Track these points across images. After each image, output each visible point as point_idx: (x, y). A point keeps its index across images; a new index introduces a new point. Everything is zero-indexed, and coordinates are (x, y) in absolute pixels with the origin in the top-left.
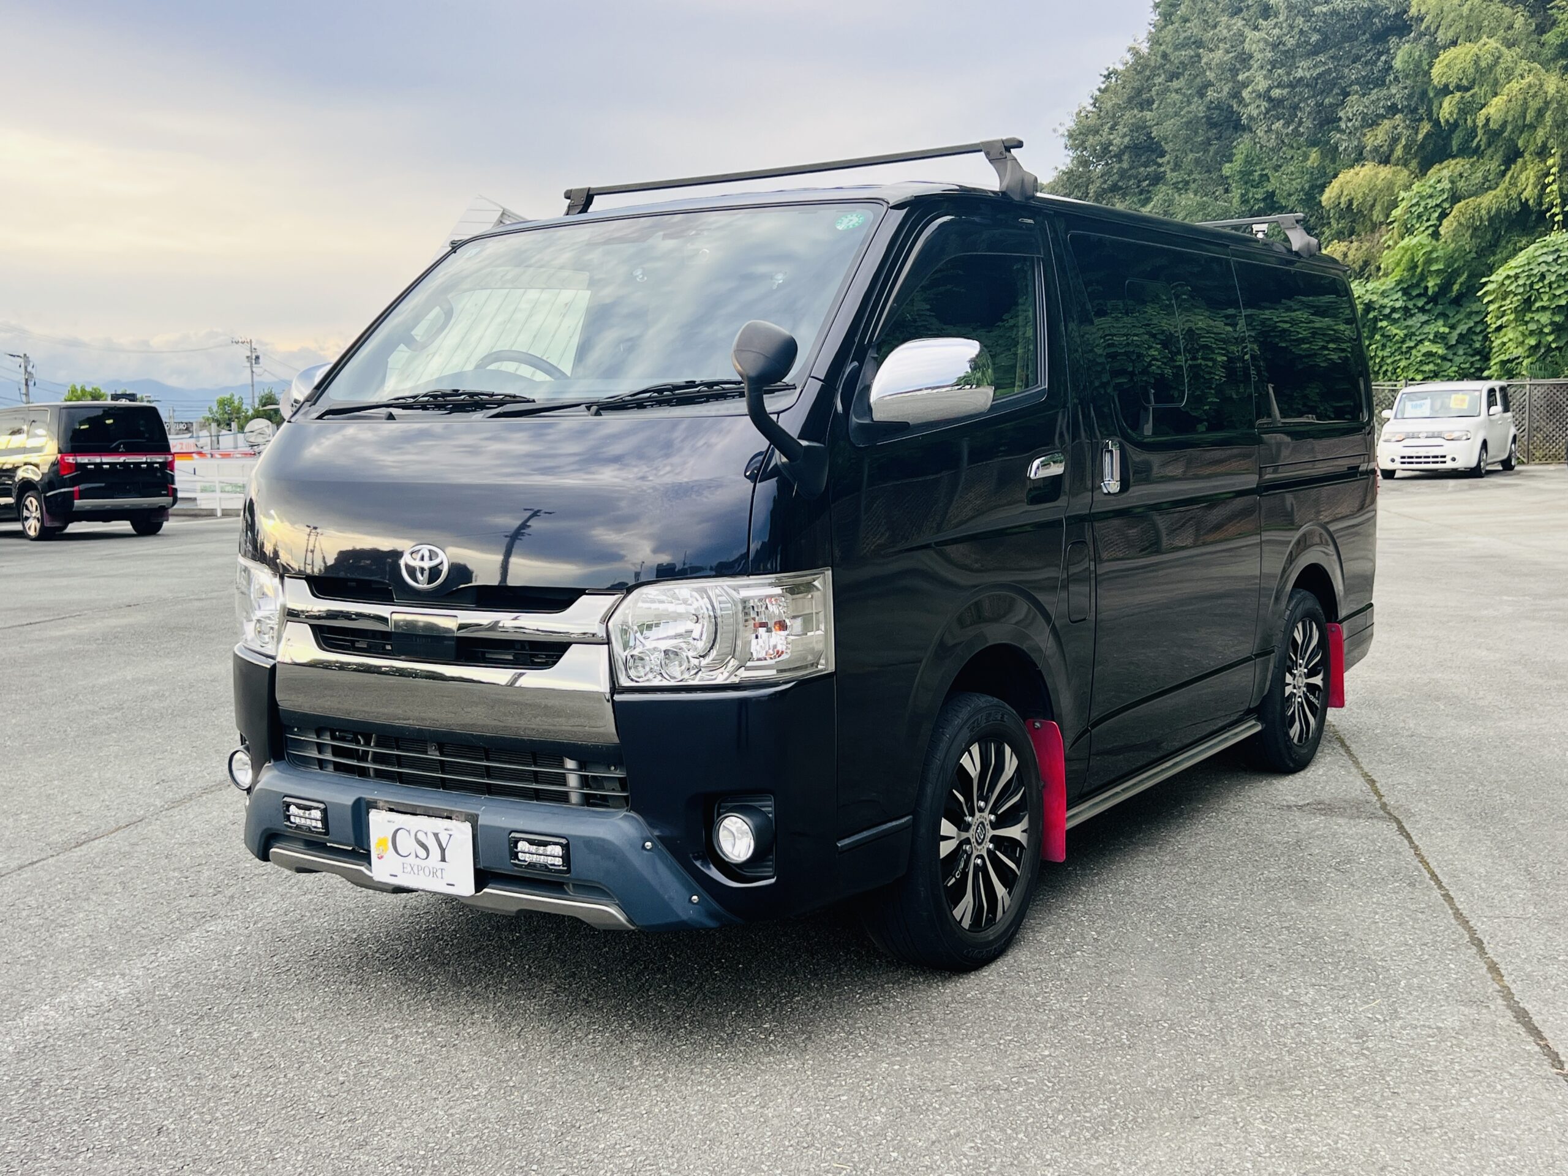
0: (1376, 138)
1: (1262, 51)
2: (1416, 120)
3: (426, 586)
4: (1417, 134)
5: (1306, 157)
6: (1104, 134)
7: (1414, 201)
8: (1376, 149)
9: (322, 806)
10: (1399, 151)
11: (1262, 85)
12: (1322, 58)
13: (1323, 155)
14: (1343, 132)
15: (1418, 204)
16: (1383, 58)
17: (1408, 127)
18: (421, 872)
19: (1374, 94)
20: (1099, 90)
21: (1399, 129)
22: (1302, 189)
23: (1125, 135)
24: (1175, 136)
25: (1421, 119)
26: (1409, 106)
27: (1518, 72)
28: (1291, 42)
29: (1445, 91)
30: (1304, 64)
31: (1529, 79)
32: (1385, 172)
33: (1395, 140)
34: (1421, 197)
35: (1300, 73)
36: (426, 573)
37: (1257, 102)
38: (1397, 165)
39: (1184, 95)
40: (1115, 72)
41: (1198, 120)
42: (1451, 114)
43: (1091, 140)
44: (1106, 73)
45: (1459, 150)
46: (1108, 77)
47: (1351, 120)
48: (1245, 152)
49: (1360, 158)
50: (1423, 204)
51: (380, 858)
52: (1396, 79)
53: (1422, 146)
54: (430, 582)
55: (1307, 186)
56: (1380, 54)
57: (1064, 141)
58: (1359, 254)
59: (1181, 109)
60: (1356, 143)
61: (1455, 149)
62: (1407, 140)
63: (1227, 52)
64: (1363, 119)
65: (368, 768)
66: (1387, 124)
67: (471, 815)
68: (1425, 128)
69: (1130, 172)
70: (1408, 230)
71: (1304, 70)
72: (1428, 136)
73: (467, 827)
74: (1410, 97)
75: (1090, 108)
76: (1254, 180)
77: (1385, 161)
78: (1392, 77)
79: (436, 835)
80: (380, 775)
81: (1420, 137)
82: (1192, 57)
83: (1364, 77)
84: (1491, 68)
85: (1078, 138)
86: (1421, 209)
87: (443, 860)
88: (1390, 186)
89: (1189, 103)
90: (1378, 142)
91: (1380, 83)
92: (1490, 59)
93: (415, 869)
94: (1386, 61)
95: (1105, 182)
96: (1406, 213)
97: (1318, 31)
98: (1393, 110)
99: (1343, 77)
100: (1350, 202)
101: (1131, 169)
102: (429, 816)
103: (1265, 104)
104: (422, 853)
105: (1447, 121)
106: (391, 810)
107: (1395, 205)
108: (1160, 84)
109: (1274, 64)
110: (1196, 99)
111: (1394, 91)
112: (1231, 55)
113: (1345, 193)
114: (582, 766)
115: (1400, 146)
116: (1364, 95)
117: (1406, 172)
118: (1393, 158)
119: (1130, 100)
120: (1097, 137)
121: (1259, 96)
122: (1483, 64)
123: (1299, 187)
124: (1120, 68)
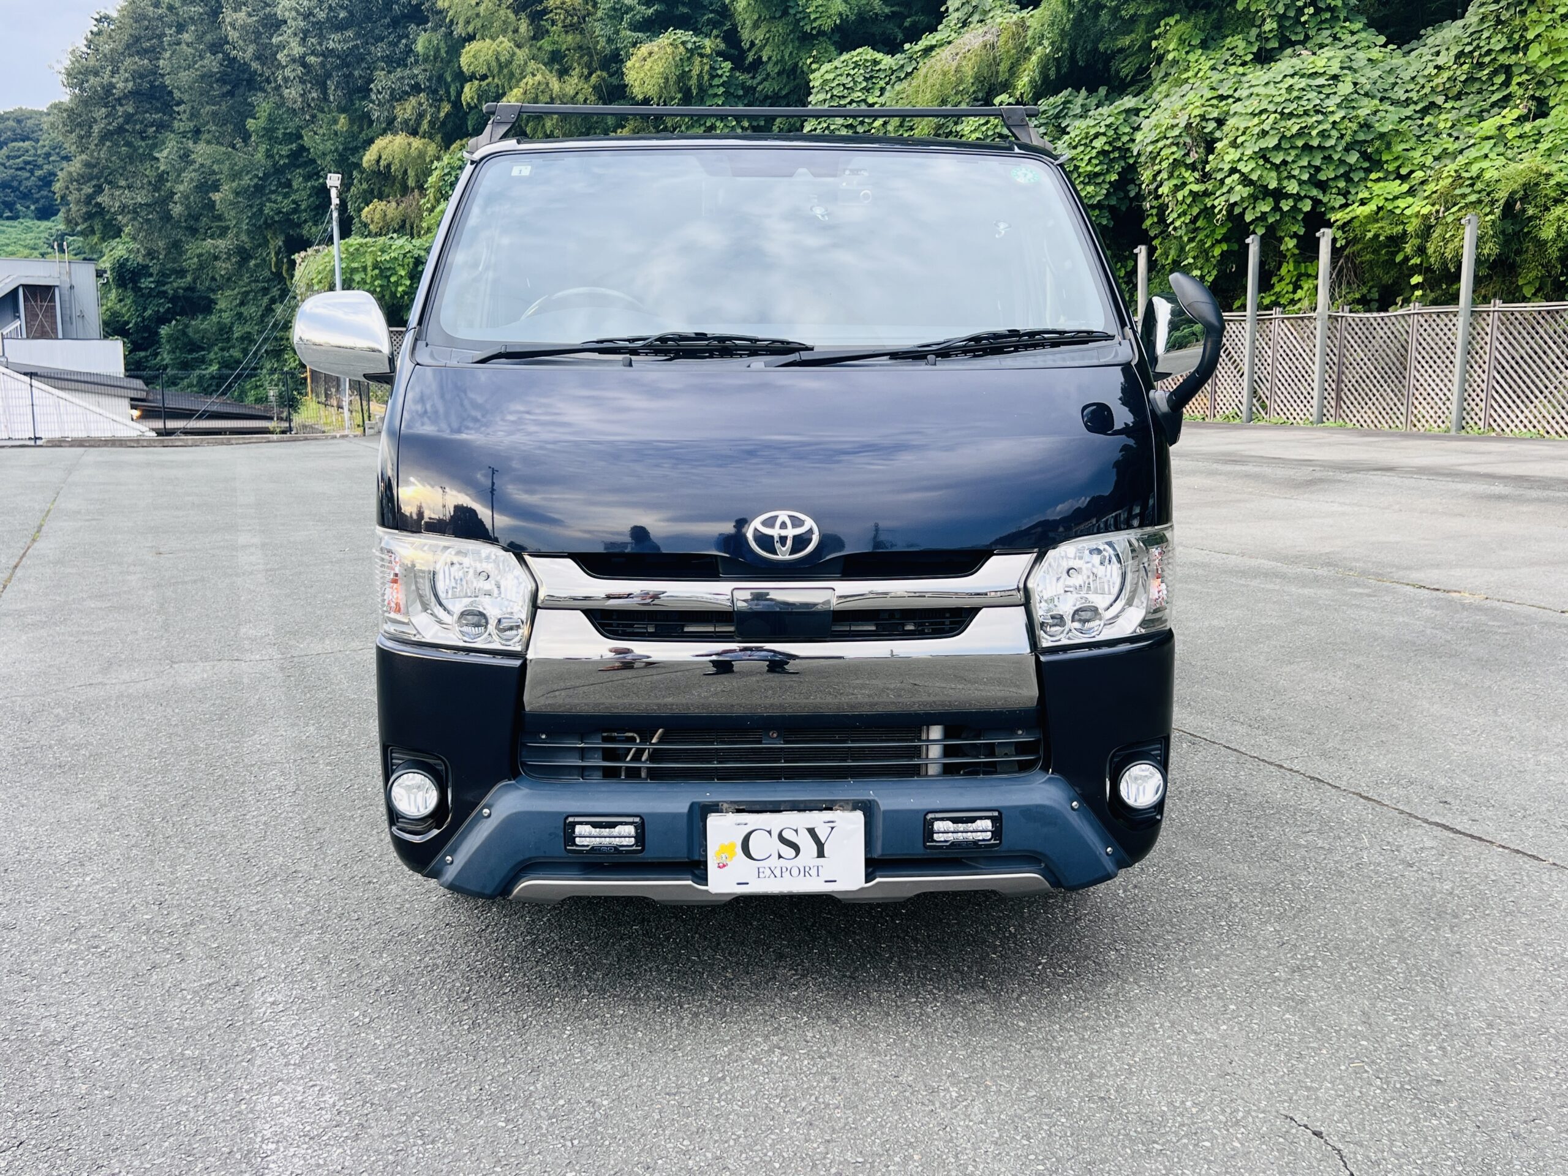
0: (406, 110)
1: (295, 19)
2: (437, 100)
3: (788, 557)
4: (439, 112)
5: (335, 121)
6: (106, 77)
7: (446, 171)
8: (406, 122)
9: (637, 820)
10: (425, 125)
11: (297, 50)
12: (350, 33)
13: (352, 122)
14: (373, 102)
15: (449, 173)
16: (404, 41)
17: (431, 106)
18: (786, 874)
19: (399, 72)
20: (92, 32)
21: (424, 107)
22: (336, 150)
23: (126, 80)
24: (190, 88)
25: (441, 100)
26: (430, 87)
27: (529, 70)
28: (322, 16)
29: (472, 77)
30: (336, 36)
31: (539, 77)
32: (417, 143)
33: (421, 116)
34: (452, 168)
35: (331, 45)
36: (789, 543)
37: (294, 66)
38: (424, 137)
39: (196, 49)
40: (107, 17)
41: (212, 75)
42: (472, 98)
43: (92, 80)
44: (98, 17)
45: (474, 129)
46: (99, 21)
47: (380, 93)
48: (268, 111)
49: (389, 126)
50: (454, 174)
51: (722, 866)
52: (416, 62)
53: (443, 123)
54: (793, 552)
55: (341, 148)
56: (400, 37)
57: (63, 77)
58: (396, 213)
59: (195, 63)
60: (386, 113)
61: (470, 128)
62: (431, 116)
63: (250, 15)
64: (391, 94)
65: (640, 768)
66: (413, 101)
67: (862, 802)
68: (446, 108)
69: (136, 117)
70: (442, 195)
71: (335, 42)
72: (447, 115)
73: (859, 816)
74: (430, 79)
75: (85, 50)
76: (277, 138)
77: (414, 133)
78: (412, 59)
79: (812, 832)
80: (655, 775)
81: (442, 114)
82: (201, 14)
83: (387, 56)
84: (509, 62)
85: (78, 76)
86: (453, 179)
87: (821, 854)
88: (421, 155)
89: (202, 58)
90: (406, 116)
91: (402, 63)
92: (507, 56)
93: (777, 872)
94: (406, 45)
95: (110, 124)
96: (440, 180)
97: (346, 8)
98: (416, 89)
99: (370, 53)
100: (389, 166)
101: (136, 113)
102: (799, 811)
103: (300, 70)
104: (789, 852)
105: (468, 104)
106: (739, 811)
107: (429, 172)
108: (171, 35)
109: (306, 33)
110: (208, 55)
111: (416, 72)
112: (255, 18)
113: (384, 157)
114: (947, 735)
115: (425, 121)
116: (389, 72)
117: (434, 145)
118: (421, 131)
119: (128, 46)
120: (98, 79)
121: (294, 61)
122: (503, 59)
123: (333, 148)
124: (114, 15)
